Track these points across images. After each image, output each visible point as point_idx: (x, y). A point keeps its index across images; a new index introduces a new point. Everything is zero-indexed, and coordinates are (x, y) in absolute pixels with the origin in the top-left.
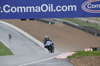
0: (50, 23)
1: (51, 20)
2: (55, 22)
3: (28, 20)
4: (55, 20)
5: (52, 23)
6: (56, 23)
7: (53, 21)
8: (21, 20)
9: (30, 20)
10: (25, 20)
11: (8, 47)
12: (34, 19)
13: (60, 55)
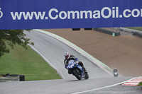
0: (114, 35)
1: (115, 29)
2: (121, 33)
3: (82, 29)
4: (122, 30)
5: (116, 35)
6: (123, 35)
7: (118, 32)
8: (74, 30)
9: (85, 29)
10: (79, 29)
11: (55, 68)
12: (91, 29)
13: (129, 81)
